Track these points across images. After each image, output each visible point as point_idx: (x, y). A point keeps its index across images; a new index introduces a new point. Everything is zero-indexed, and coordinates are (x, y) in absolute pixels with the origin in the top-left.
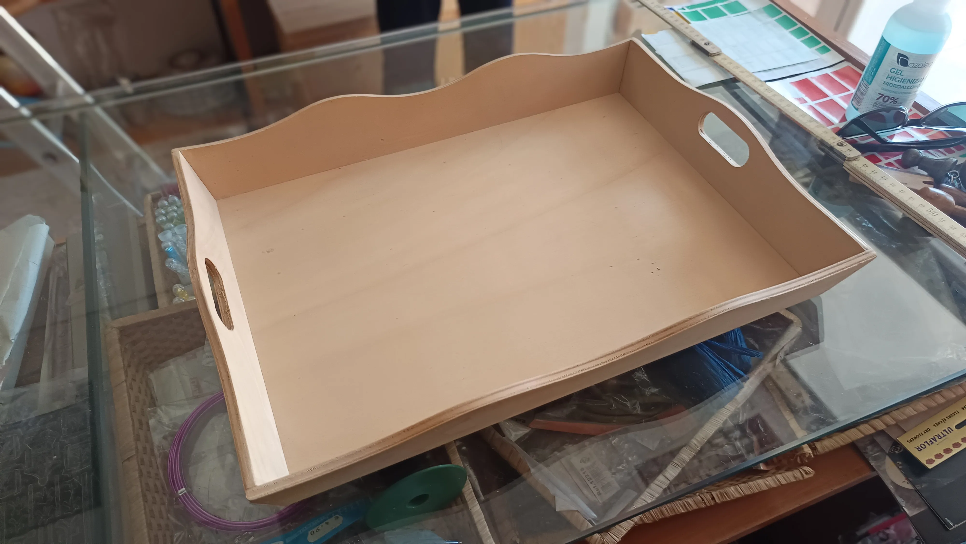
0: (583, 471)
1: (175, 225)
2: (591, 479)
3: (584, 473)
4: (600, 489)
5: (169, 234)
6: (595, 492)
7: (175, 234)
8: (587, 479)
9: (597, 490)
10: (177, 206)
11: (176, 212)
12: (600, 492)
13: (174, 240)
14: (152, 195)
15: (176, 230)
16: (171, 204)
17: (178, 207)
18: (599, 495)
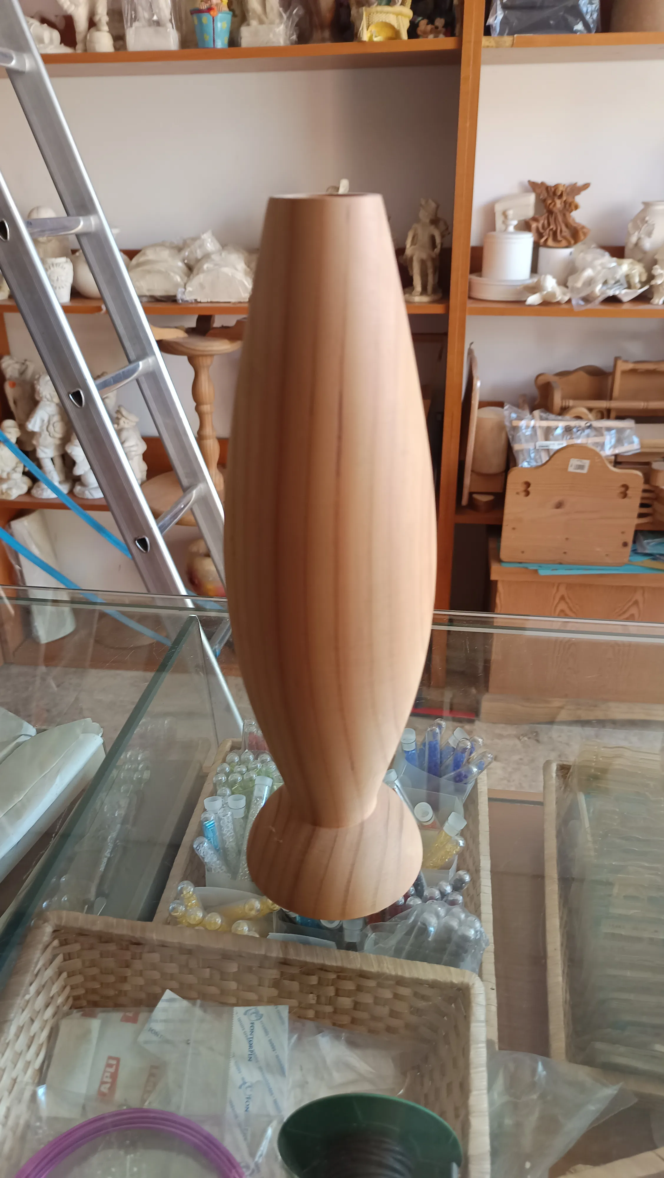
1: (233, 793)
5: (218, 803)
7: (225, 805)
10: (247, 767)
11: (242, 774)
13: (220, 812)
14: (233, 742)
15: (230, 800)
16: (241, 762)
17: (248, 770)
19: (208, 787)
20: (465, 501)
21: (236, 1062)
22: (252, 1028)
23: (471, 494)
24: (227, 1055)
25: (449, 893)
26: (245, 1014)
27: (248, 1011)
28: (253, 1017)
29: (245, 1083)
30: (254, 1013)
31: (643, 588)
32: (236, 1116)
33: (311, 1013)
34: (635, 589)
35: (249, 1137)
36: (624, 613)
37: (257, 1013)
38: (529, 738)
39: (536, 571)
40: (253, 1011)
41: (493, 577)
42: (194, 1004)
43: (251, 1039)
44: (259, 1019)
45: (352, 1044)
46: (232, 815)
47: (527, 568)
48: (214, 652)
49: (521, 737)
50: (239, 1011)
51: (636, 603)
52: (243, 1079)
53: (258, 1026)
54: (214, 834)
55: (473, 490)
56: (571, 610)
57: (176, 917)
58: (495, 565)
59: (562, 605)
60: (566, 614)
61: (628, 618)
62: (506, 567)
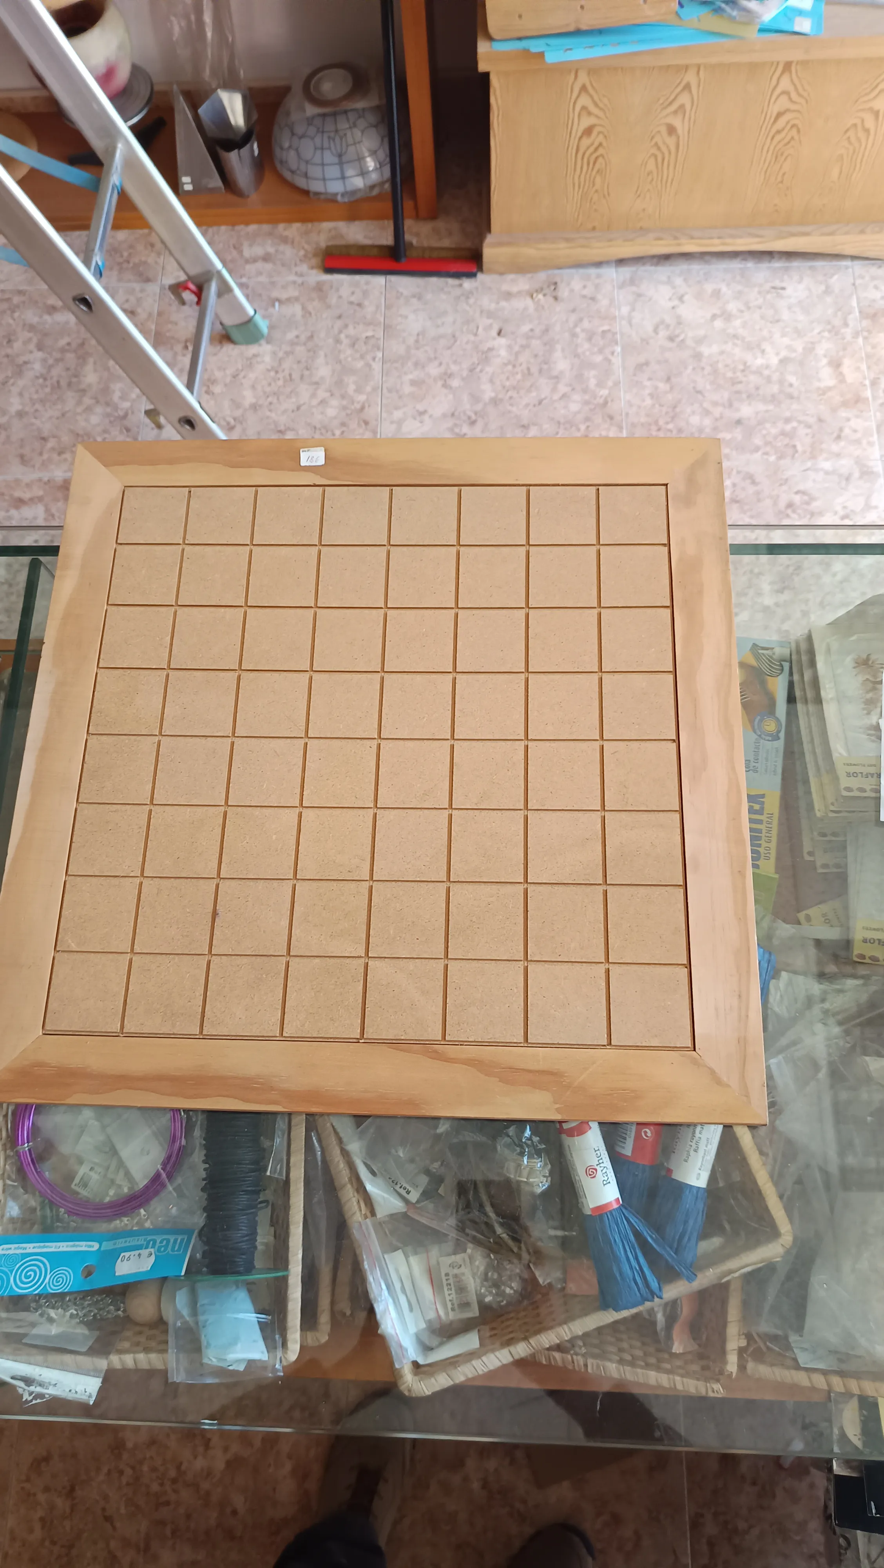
0: (447, 1278)
2: (451, 1290)
3: (446, 1280)
4: (456, 1306)
6: (449, 1306)
8: (447, 1287)
9: (453, 1304)
12: (454, 1308)
31: (697, 66)
34: (687, 68)
36: (671, 103)
38: (545, 295)
39: (541, 55)
41: (482, 67)
47: (526, 52)
49: (535, 295)
51: (688, 87)
56: (596, 105)
58: (483, 47)
59: (584, 100)
60: (590, 114)
61: (675, 112)
62: (498, 47)
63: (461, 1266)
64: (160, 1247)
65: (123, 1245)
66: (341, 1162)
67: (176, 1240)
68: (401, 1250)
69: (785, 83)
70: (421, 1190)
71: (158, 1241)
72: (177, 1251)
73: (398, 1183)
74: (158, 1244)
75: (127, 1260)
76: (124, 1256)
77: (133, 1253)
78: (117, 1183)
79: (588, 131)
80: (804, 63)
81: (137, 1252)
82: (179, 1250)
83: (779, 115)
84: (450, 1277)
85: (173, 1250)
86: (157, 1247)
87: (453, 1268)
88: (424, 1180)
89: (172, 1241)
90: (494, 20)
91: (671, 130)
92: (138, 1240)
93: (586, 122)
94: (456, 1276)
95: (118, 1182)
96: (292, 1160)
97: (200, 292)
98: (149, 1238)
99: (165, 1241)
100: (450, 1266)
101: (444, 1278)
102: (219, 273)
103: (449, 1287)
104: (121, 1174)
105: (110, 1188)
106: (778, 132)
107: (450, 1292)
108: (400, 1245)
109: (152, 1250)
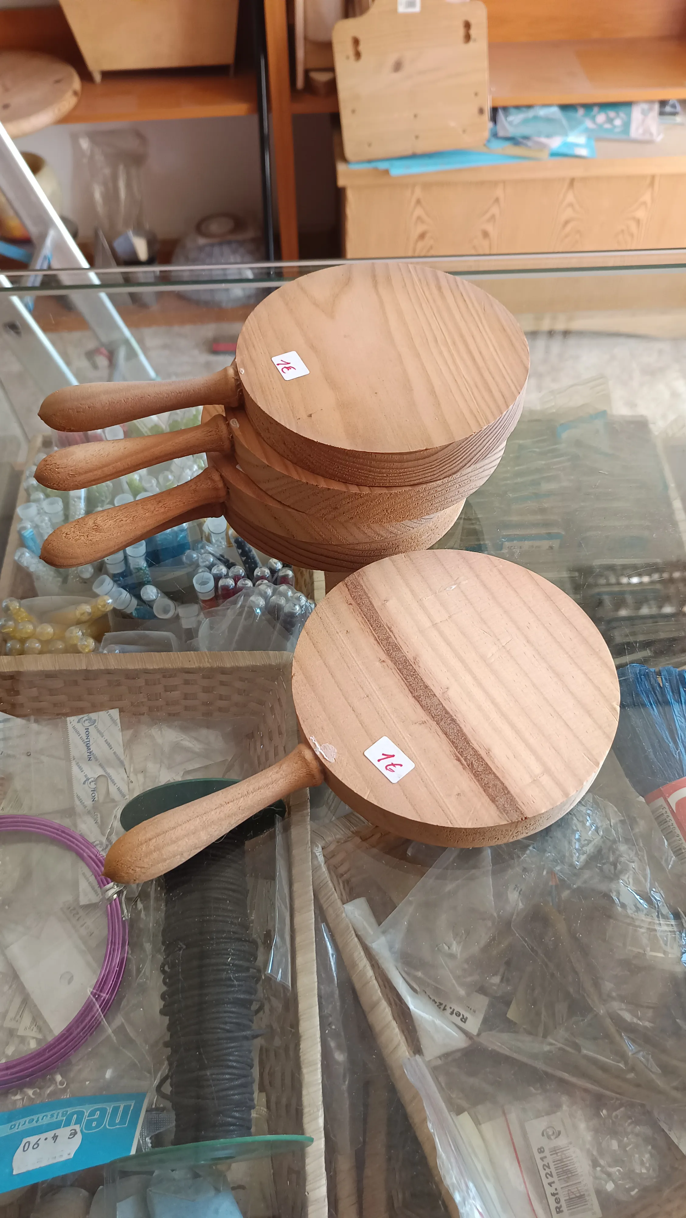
0: (542, 1155)
1: (47, 497)
2: (551, 1176)
3: (542, 1159)
4: (563, 1203)
5: (33, 509)
6: (553, 1205)
7: (40, 511)
8: (545, 1172)
9: (558, 1201)
12: (561, 1206)
13: (37, 519)
14: (44, 436)
15: (45, 505)
18: (558, 1213)
19: (22, 494)
20: (300, 83)
21: (77, 764)
22: (87, 733)
23: (307, 72)
24: (68, 758)
25: (279, 569)
26: (79, 722)
27: (81, 719)
28: (87, 724)
29: (88, 779)
30: (87, 720)
31: (504, 182)
32: (85, 807)
33: (144, 709)
34: (495, 184)
35: (99, 821)
36: (485, 213)
37: (90, 719)
39: (386, 172)
40: (86, 718)
41: (341, 182)
42: (29, 720)
43: (88, 743)
44: (93, 724)
45: (184, 729)
46: (50, 520)
47: (376, 169)
48: (26, 306)
50: (72, 721)
51: (497, 200)
52: (86, 776)
53: (92, 729)
54: (35, 542)
55: (310, 66)
56: (427, 214)
57: (7, 634)
58: (341, 168)
59: (419, 211)
60: (423, 222)
61: (488, 221)
62: (354, 167)
63: (559, 1133)
64: (89, 1122)
65: (28, 1126)
66: (367, 965)
67: (116, 1110)
68: (466, 1113)
69: (570, 197)
70: (481, 1017)
71: (86, 1114)
72: (120, 1123)
73: (448, 1008)
74: (86, 1117)
75: (33, 1148)
76: (29, 1142)
77: (43, 1136)
78: (19, 1034)
79: (422, 236)
80: (584, 179)
81: (51, 1134)
82: (123, 1121)
83: (567, 223)
84: (547, 1153)
85: (112, 1123)
86: (84, 1121)
87: (549, 1137)
88: (482, 1002)
89: (110, 1110)
90: (350, 147)
91: (486, 234)
92: (52, 1116)
93: (420, 229)
94: (555, 1151)
95: (21, 1032)
96: (299, 960)
97: (111, 357)
98: (70, 1110)
99: (98, 1112)
100: (543, 1135)
101: (538, 1156)
102: (127, 342)
103: (548, 1171)
104: (27, 1020)
105: (7, 1044)
106: (566, 236)
107: (551, 1180)
108: (464, 1103)
109: (77, 1128)
